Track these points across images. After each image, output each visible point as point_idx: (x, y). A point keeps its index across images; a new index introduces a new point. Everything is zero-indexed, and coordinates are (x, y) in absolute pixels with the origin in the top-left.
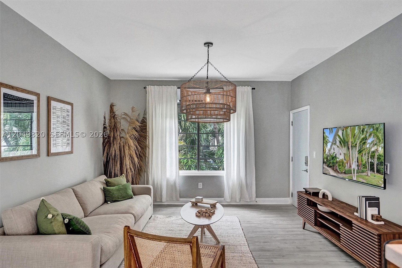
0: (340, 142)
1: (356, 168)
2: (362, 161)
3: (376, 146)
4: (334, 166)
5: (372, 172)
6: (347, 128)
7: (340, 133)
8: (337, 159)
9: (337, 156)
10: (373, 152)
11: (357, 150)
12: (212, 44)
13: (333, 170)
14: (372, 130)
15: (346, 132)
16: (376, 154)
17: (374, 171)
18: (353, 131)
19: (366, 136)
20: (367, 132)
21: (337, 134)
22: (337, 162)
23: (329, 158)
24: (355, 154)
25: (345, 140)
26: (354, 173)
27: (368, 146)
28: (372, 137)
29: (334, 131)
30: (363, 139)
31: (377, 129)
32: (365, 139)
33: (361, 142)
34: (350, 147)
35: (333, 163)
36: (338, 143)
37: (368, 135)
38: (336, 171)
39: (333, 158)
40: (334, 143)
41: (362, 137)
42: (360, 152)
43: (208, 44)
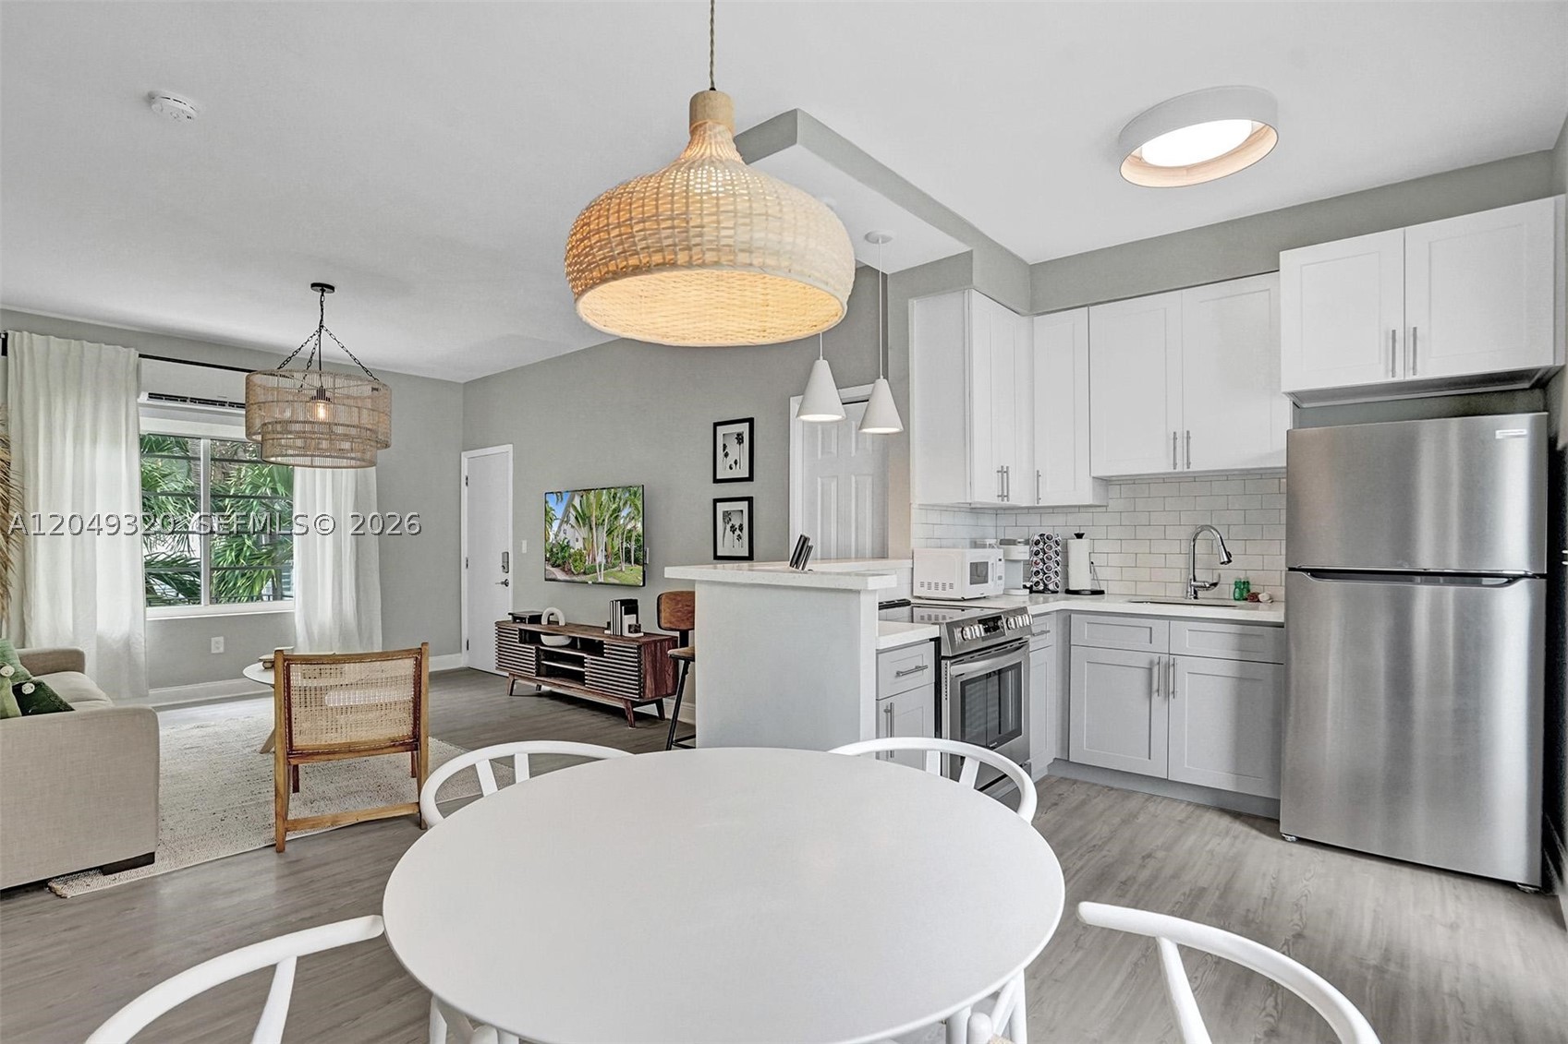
0: (576, 518)
1: (604, 561)
2: (613, 548)
3: (633, 521)
4: (564, 563)
5: (628, 565)
6: (588, 491)
7: (577, 502)
8: (572, 551)
9: (571, 544)
10: (630, 531)
11: (606, 530)
12: (332, 288)
13: (564, 571)
14: (627, 495)
15: (588, 499)
16: (634, 534)
17: (630, 562)
18: (598, 498)
19: (619, 505)
20: (620, 499)
21: (570, 504)
22: (570, 556)
23: (554, 550)
24: (601, 537)
25: (585, 515)
26: (600, 571)
27: (622, 522)
28: (628, 506)
29: (566, 497)
30: (614, 511)
31: (635, 493)
32: (618, 510)
33: (611, 516)
34: (594, 527)
35: (564, 557)
36: (573, 520)
37: (621, 504)
38: (569, 572)
39: (563, 549)
40: (565, 520)
41: (614, 507)
42: (610, 532)
43: (323, 287)
